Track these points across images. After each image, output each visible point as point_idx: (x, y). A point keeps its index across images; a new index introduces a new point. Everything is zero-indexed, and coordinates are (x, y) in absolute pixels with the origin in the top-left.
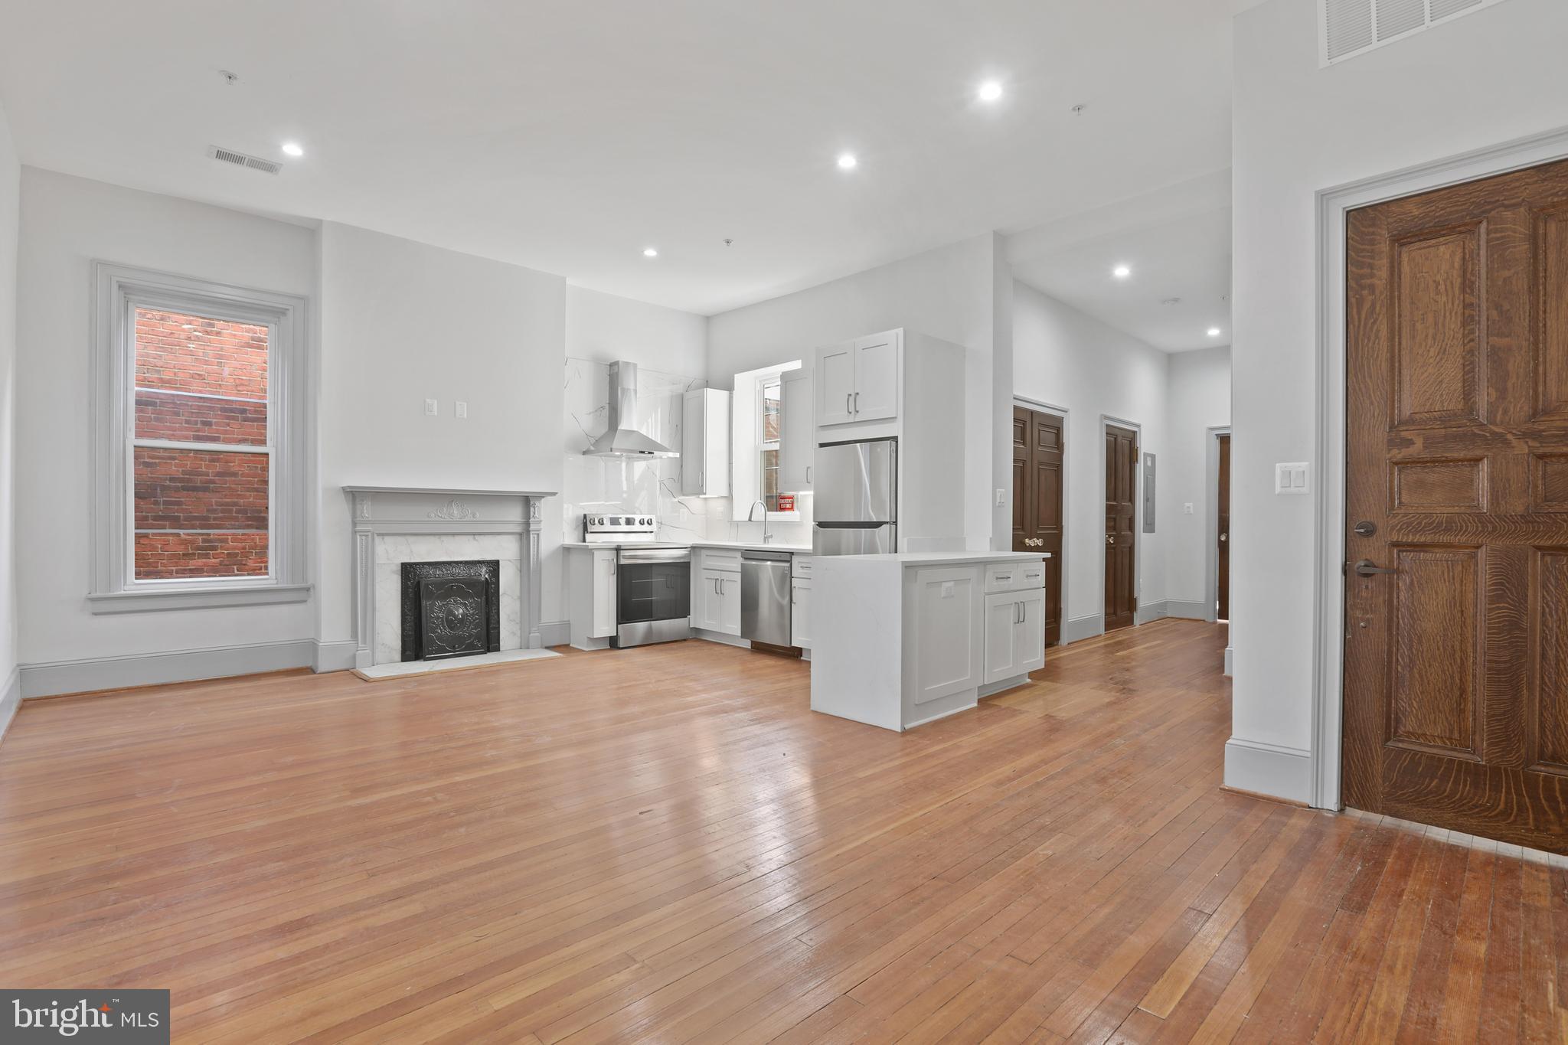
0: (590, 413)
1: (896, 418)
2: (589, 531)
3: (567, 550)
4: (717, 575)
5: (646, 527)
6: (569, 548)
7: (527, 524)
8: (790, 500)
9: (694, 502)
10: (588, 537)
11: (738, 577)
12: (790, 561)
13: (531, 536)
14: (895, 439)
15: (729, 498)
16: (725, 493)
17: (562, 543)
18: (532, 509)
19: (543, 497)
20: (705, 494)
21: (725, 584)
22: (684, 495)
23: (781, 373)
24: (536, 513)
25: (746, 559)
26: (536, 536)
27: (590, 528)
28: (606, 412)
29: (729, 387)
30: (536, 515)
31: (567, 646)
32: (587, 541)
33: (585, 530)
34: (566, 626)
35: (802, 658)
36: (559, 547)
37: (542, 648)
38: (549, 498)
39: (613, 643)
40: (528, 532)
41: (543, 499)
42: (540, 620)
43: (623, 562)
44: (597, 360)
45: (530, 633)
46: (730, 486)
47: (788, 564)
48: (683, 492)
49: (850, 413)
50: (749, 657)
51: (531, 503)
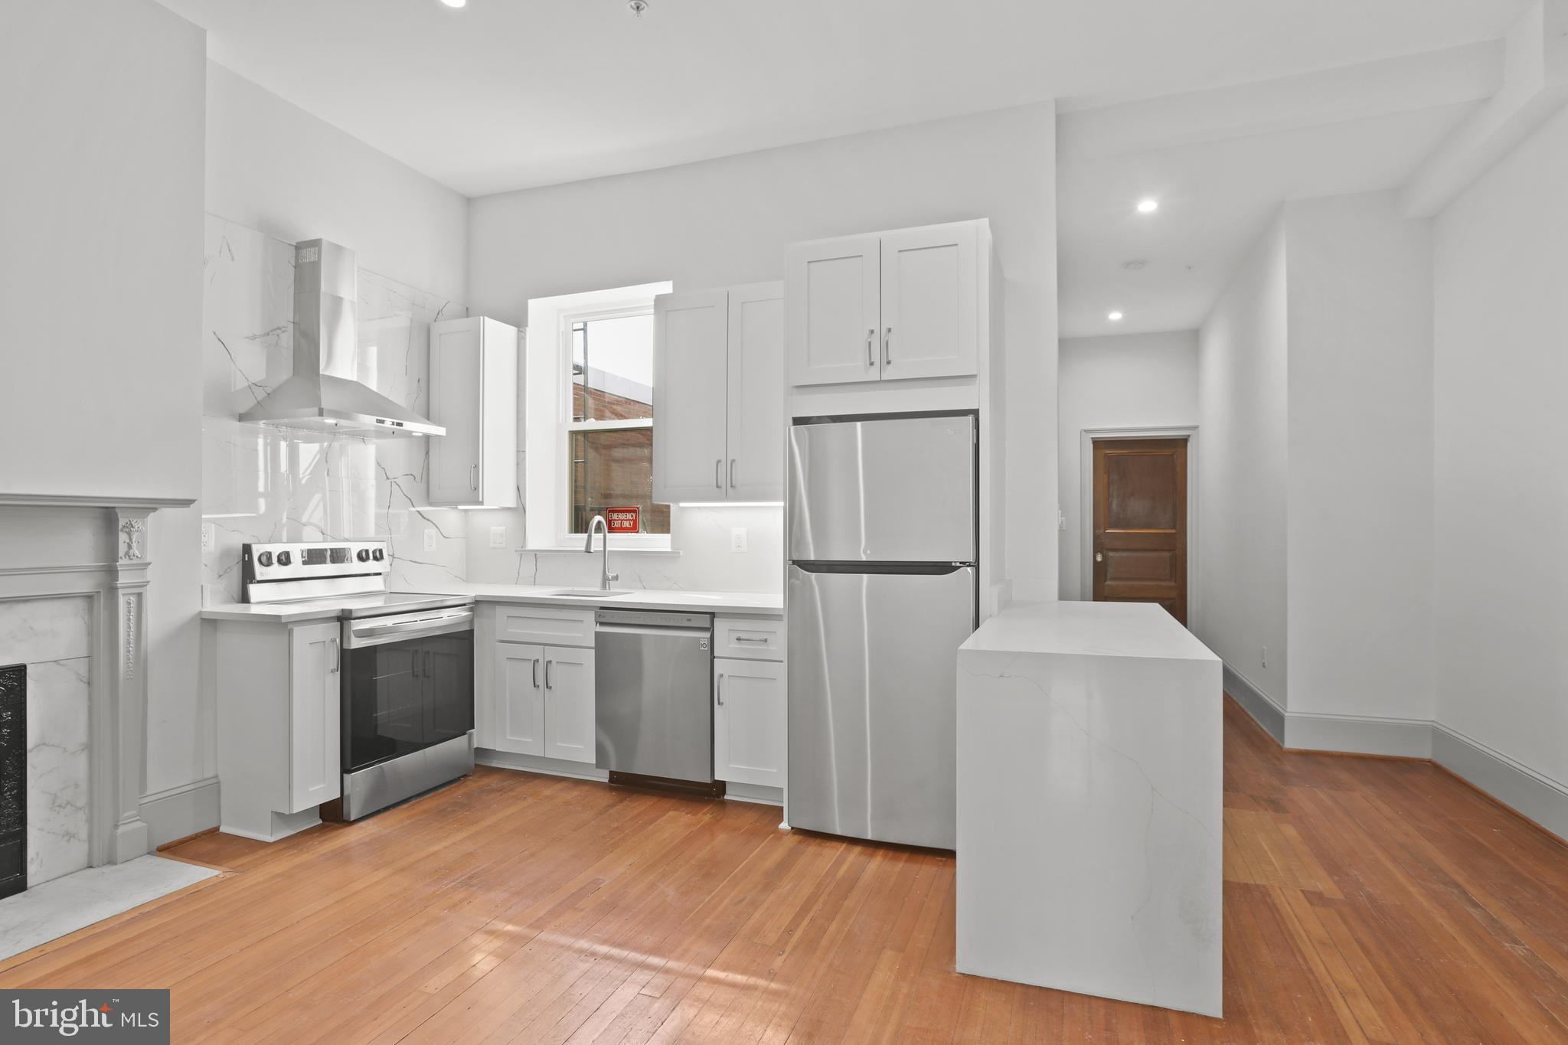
0: (254, 338)
1: (974, 376)
2: (258, 577)
3: (210, 623)
4: (536, 653)
5: (371, 566)
6: (215, 621)
7: (111, 572)
8: (629, 516)
9: (449, 518)
10: (254, 590)
11: (589, 658)
12: (711, 629)
13: (122, 601)
14: (975, 413)
15: (520, 510)
16: (511, 502)
17: (197, 609)
18: (123, 537)
19: (155, 509)
20: (482, 503)
21: (554, 670)
22: (431, 504)
23: (654, 297)
24: (134, 545)
25: (602, 624)
26: (133, 599)
27: (260, 572)
28: (287, 340)
29: (518, 320)
30: (135, 551)
31: (213, 833)
32: (253, 600)
33: (248, 575)
34: (211, 790)
35: (726, 797)
36: (193, 619)
37: (149, 853)
38: (167, 512)
39: (332, 815)
40: (112, 590)
41: (152, 514)
42: (143, 786)
43: (356, 643)
44: (269, 230)
45: (116, 826)
46: (520, 490)
47: (708, 635)
48: (429, 500)
49: (872, 364)
50: (605, 799)
51: (122, 522)
